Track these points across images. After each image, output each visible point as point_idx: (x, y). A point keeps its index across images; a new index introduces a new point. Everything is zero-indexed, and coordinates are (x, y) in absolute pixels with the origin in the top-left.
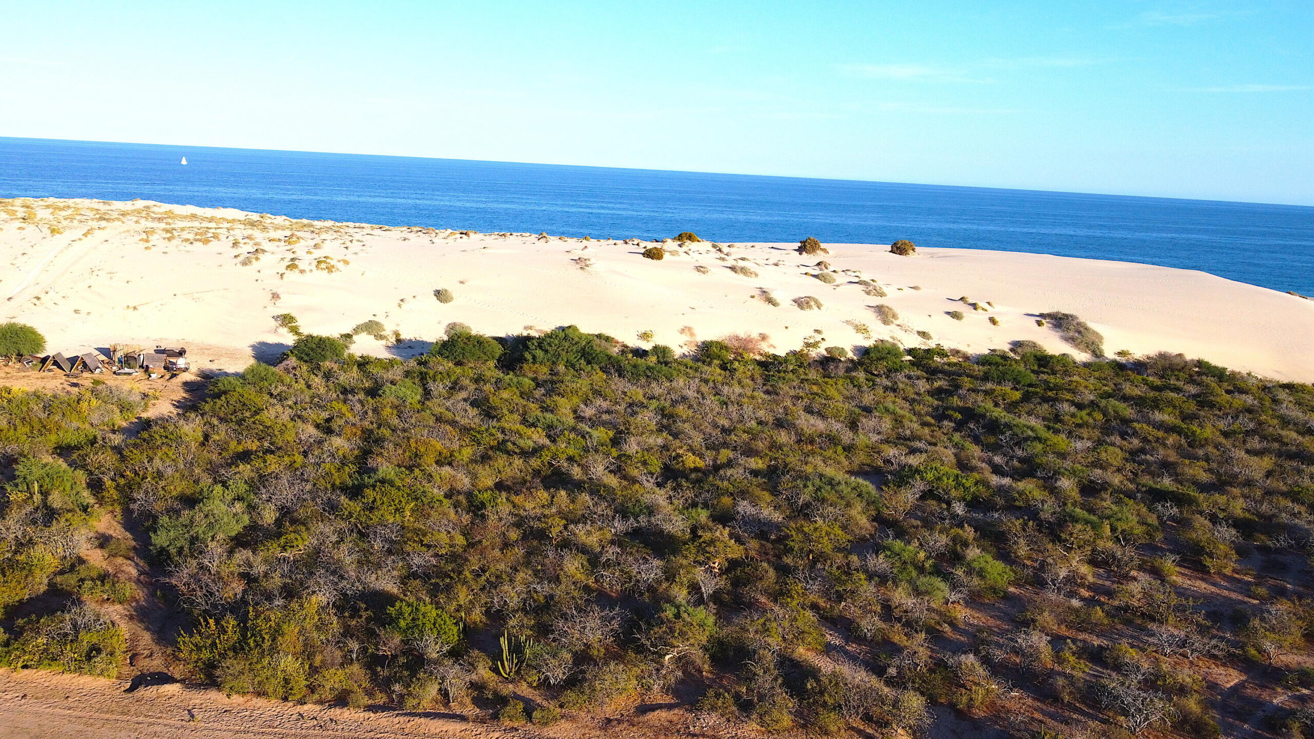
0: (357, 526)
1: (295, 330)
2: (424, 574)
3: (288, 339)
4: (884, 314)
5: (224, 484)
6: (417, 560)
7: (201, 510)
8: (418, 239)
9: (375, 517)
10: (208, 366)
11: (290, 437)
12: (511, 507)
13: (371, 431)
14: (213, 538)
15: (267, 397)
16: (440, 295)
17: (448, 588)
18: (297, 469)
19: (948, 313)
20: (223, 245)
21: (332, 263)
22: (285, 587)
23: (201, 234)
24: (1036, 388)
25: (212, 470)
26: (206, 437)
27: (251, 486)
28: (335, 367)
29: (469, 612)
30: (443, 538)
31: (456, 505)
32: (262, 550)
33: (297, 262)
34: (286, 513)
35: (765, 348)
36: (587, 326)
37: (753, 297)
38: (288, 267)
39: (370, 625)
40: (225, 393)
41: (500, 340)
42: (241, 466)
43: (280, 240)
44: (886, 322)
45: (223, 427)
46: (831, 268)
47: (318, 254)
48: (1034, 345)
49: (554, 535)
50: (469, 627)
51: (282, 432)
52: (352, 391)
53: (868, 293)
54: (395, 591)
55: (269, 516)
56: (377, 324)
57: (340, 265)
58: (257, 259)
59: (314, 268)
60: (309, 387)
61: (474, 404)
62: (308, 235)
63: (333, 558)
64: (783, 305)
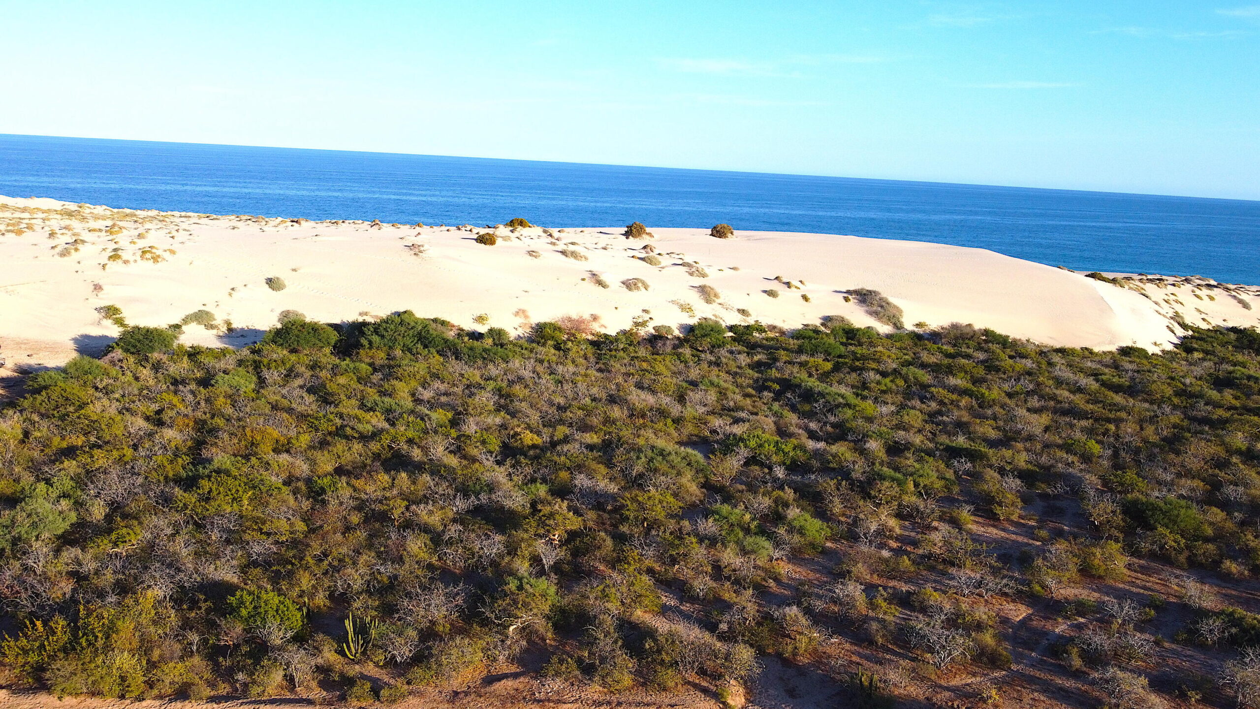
0: (192, 517)
1: (120, 322)
2: (265, 561)
3: (114, 331)
4: (706, 293)
5: (48, 482)
6: (257, 549)
7: (22, 510)
8: (247, 228)
9: (212, 507)
10: (25, 360)
11: (118, 430)
12: (351, 490)
13: (204, 422)
14: (37, 537)
15: (91, 391)
16: (272, 283)
17: (290, 574)
18: (126, 463)
19: (765, 292)
20: (39, 236)
21: (158, 252)
22: (118, 582)
23: (13, 225)
24: (845, 358)
25: (35, 468)
26: (26, 434)
27: (77, 483)
28: (165, 358)
29: (312, 596)
30: (283, 525)
31: (295, 492)
32: (92, 547)
33: (120, 253)
34: (116, 508)
35: (597, 328)
36: (423, 311)
37: (583, 280)
38: (110, 257)
39: (210, 616)
40: (46, 388)
41: (336, 327)
42: (66, 463)
43: (100, 230)
44: (708, 301)
45: (45, 424)
46: (656, 251)
47: (142, 243)
48: (842, 319)
49: (396, 517)
50: (313, 612)
51: (109, 426)
52: (183, 382)
53: (691, 274)
54: (235, 580)
55: (98, 512)
56: (207, 313)
57: (167, 255)
58: (76, 250)
59: (138, 258)
60: (137, 379)
61: (310, 391)
62: (131, 225)
63: (168, 551)
64: (612, 287)
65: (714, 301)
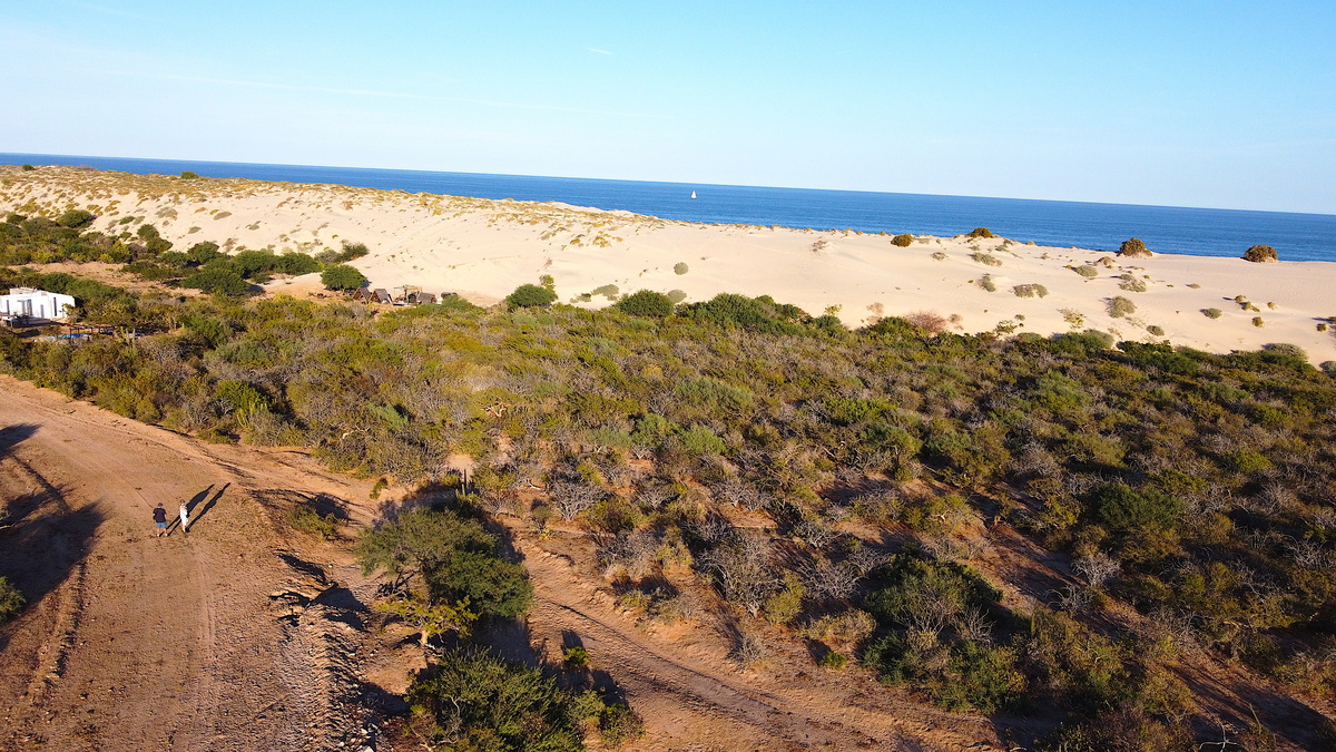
4: (1119, 307)
16: (677, 268)
19: (1203, 311)
35: (950, 328)
44: (1114, 315)
64: (999, 291)
65: (1122, 315)
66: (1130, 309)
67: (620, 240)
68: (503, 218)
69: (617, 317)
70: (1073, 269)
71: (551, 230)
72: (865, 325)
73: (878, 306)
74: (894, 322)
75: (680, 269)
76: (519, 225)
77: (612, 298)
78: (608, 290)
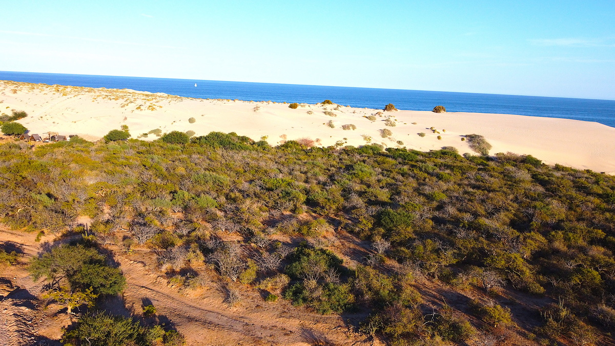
1: (127, 132)
4: (385, 133)
19: (418, 134)
35: (316, 144)
44: (383, 136)
48: (452, 149)
56: (159, 130)
64: (336, 127)
65: (387, 137)
66: (390, 134)
67: (161, 107)
68: (101, 97)
69: (161, 144)
70: (366, 117)
71: (126, 103)
72: (279, 144)
73: (284, 136)
74: (292, 143)
75: (191, 121)
76: (109, 101)
77: (158, 135)
78: (156, 132)
